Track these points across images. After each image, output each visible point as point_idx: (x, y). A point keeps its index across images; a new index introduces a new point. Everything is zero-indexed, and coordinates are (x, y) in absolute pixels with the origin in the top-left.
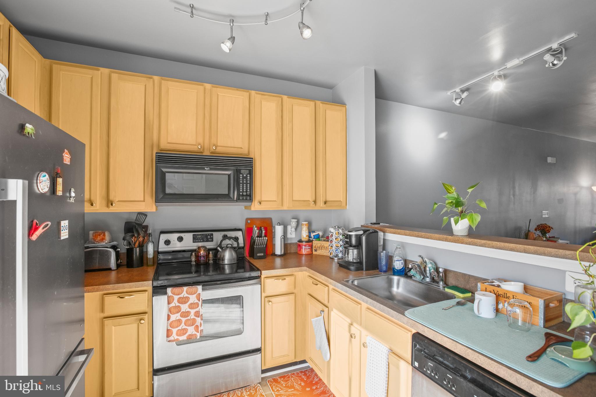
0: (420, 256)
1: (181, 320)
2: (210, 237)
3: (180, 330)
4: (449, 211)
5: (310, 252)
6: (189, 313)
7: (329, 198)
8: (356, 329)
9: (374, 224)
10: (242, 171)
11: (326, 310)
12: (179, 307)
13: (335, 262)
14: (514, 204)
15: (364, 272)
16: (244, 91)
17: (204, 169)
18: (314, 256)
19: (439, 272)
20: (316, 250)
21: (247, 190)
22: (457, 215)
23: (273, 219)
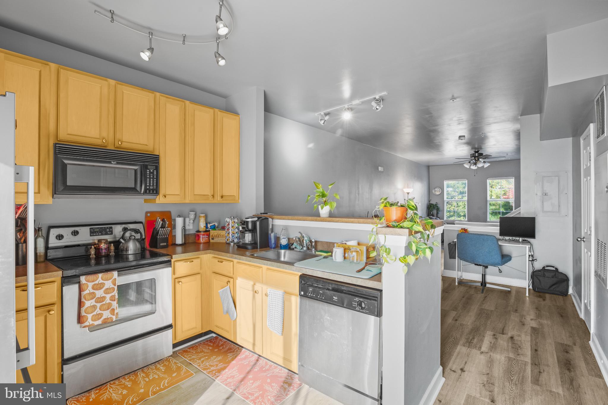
0: (300, 232)
1: (95, 305)
2: (110, 230)
3: (94, 316)
4: (317, 201)
5: (208, 241)
6: (104, 298)
7: (225, 193)
8: (258, 287)
9: (264, 213)
10: (149, 167)
11: (231, 280)
12: (93, 293)
13: (231, 247)
14: (358, 201)
15: (259, 250)
16: (149, 92)
17: (110, 163)
18: (211, 243)
19: (312, 242)
20: (213, 239)
21: (153, 184)
22: (323, 203)
23: (172, 213)
